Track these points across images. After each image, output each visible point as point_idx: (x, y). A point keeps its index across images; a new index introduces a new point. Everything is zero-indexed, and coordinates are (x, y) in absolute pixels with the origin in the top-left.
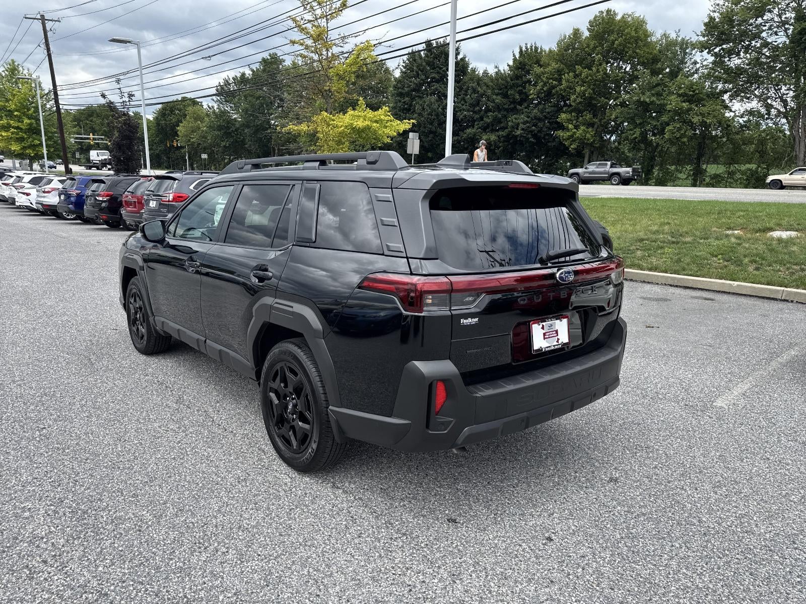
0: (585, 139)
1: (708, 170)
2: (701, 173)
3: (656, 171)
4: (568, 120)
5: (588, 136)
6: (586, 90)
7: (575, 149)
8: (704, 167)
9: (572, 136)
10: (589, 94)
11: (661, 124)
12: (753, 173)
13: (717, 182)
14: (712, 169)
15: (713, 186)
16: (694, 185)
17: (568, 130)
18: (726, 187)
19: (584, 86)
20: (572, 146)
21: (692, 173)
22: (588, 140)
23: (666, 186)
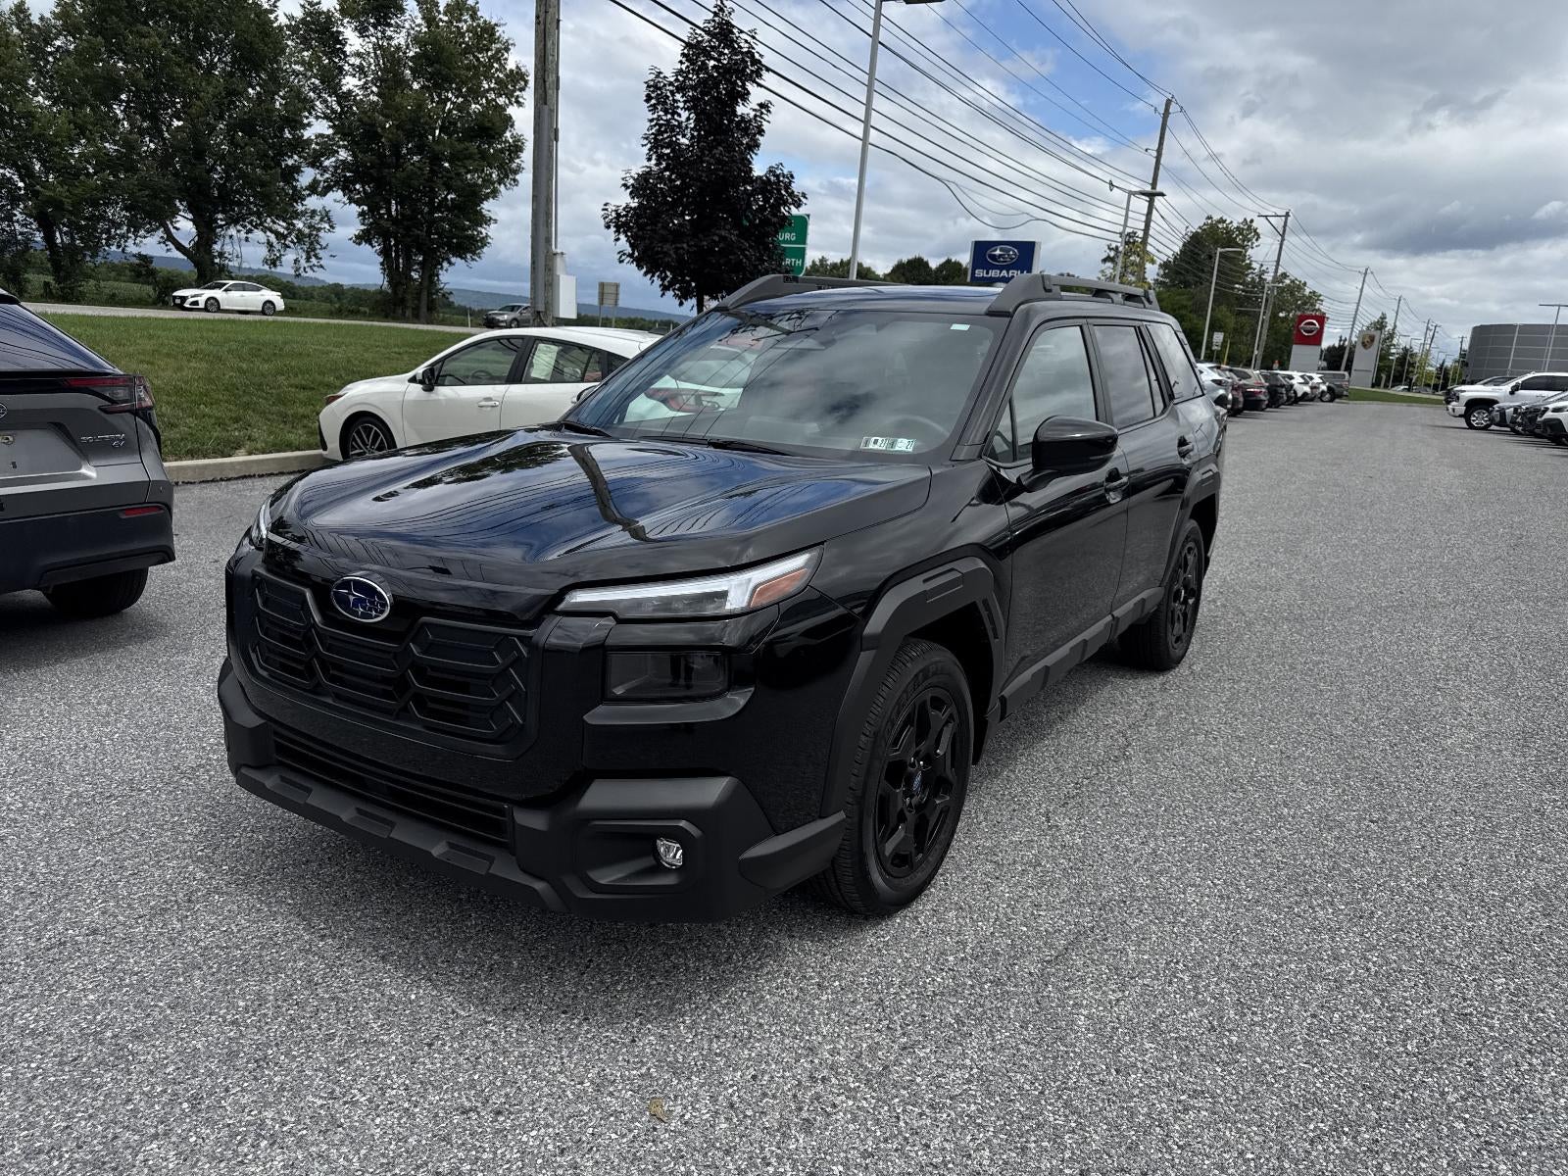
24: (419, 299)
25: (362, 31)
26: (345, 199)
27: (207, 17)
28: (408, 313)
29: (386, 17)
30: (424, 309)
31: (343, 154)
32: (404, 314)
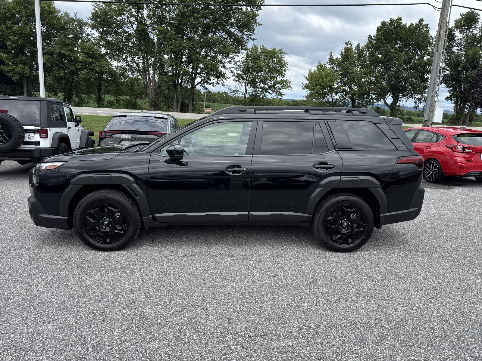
0: (24, 73)
1: (105, 98)
2: (102, 100)
3: (74, 97)
4: (7, 58)
5: (26, 71)
6: (18, 40)
7: (16, 79)
8: (103, 96)
9: (13, 70)
10: (21, 42)
11: (76, 69)
12: (129, 101)
13: (111, 105)
14: (108, 98)
15: (109, 108)
16: (99, 107)
17: (8, 65)
18: (116, 108)
19: (16, 37)
20: (15, 78)
21: (96, 99)
22: (26, 74)
23: (82, 106)
24: (466, 118)
25: (461, 32)
26: (445, 86)
27: (407, 38)
28: (461, 122)
29: (471, 26)
30: (467, 121)
31: (447, 72)
32: (459, 122)
